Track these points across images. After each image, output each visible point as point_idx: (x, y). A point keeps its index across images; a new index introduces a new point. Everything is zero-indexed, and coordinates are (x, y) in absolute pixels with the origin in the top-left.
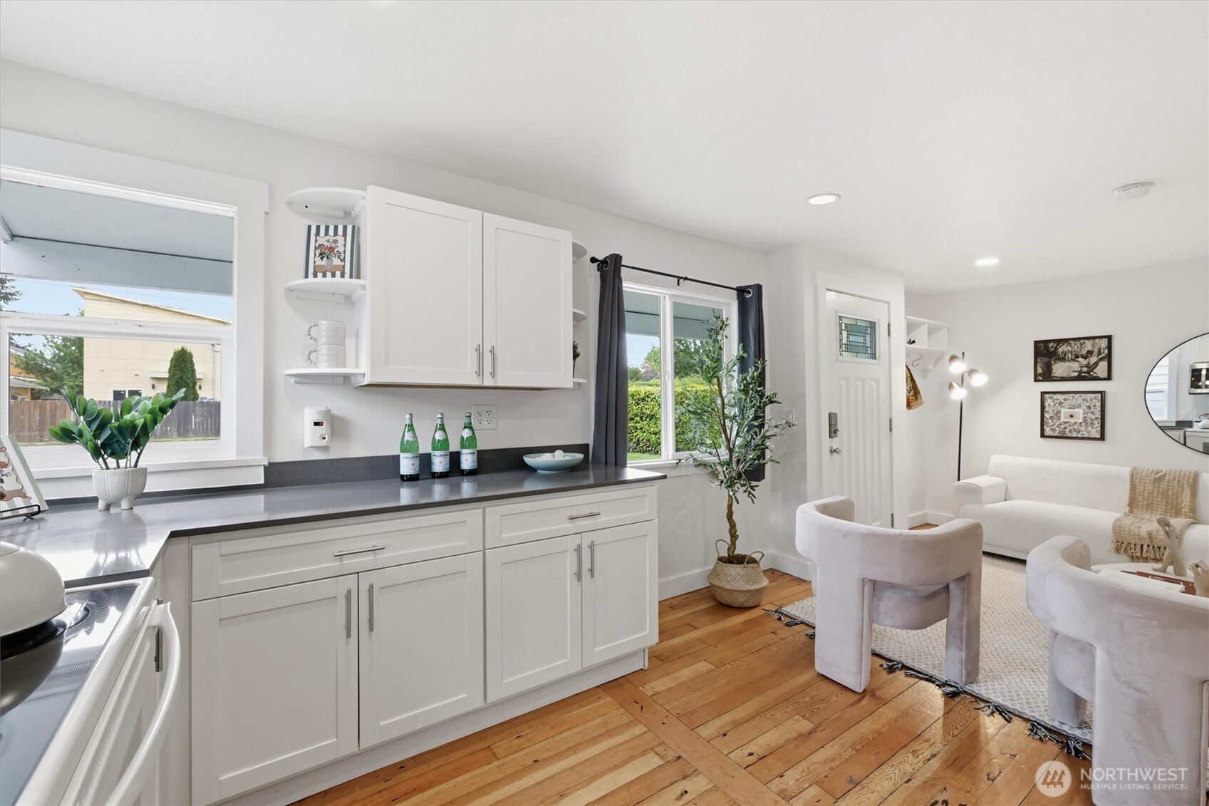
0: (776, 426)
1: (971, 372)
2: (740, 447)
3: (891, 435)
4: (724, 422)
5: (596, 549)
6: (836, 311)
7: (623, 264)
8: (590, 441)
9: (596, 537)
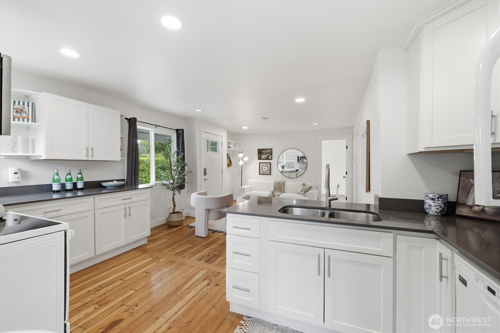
0: (187, 172)
1: (244, 157)
2: (177, 179)
3: (222, 175)
4: (172, 171)
5: (131, 209)
6: (206, 138)
7: (137, 120)
8: (125, 178)
9: (131, 205)
